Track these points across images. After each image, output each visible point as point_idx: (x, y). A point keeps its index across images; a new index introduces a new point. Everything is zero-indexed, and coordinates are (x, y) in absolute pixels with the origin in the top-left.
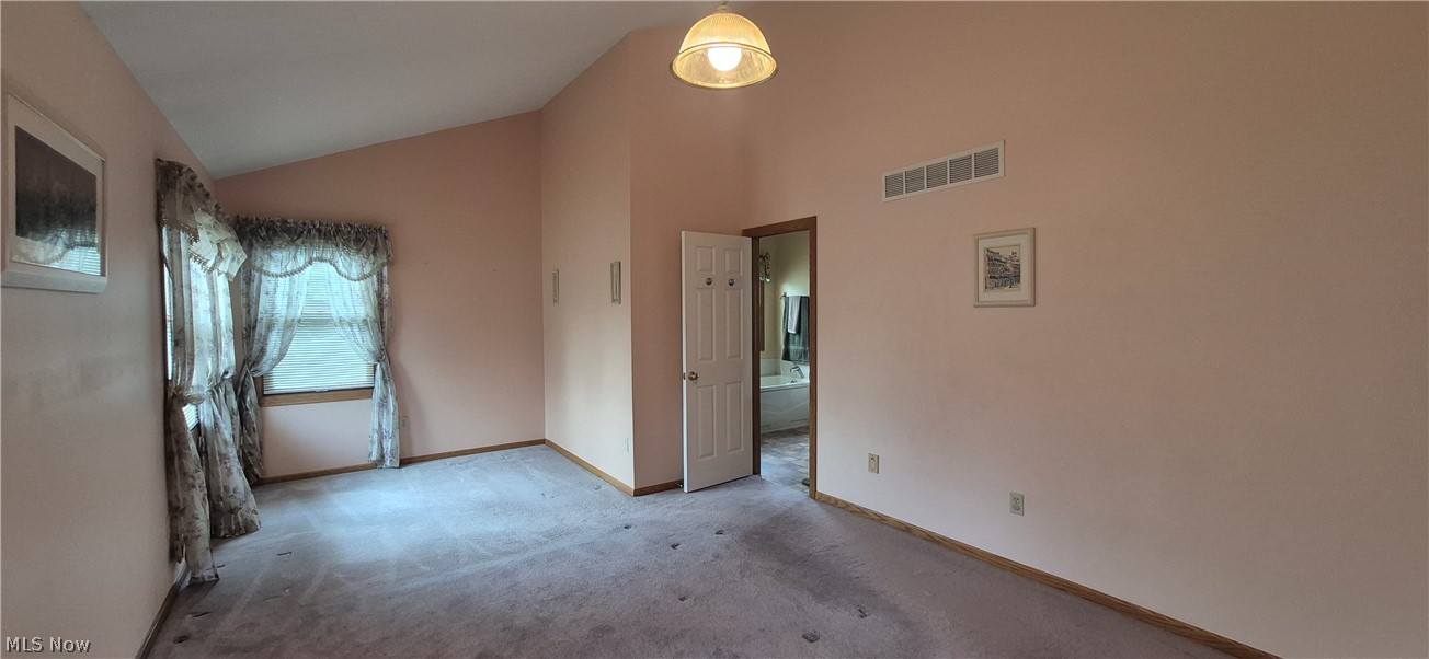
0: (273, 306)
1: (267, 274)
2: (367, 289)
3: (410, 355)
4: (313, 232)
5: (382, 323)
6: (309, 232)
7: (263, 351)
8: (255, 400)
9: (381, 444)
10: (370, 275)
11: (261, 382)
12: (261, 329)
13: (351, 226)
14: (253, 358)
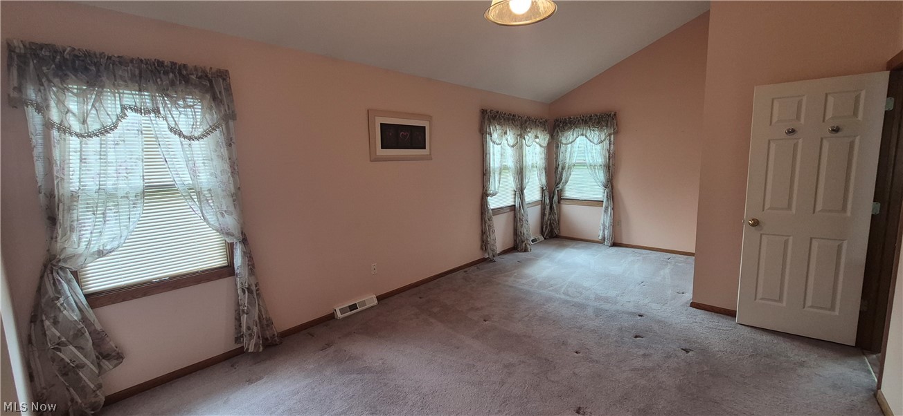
0: (565, 158)
1: (563, 144)
2: (603, 149)
3: (623, 186)
4: (581, 121)
5: (609, 167)
6: (579, 121)
7: (561, 179)
8: (557, 201)
9: (604, 231)
10: (605, 140)
11: (560, 192)
12: (560, 169)
13: (596, 115)
14: (557, 182)
